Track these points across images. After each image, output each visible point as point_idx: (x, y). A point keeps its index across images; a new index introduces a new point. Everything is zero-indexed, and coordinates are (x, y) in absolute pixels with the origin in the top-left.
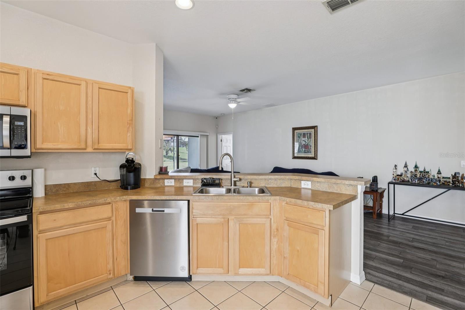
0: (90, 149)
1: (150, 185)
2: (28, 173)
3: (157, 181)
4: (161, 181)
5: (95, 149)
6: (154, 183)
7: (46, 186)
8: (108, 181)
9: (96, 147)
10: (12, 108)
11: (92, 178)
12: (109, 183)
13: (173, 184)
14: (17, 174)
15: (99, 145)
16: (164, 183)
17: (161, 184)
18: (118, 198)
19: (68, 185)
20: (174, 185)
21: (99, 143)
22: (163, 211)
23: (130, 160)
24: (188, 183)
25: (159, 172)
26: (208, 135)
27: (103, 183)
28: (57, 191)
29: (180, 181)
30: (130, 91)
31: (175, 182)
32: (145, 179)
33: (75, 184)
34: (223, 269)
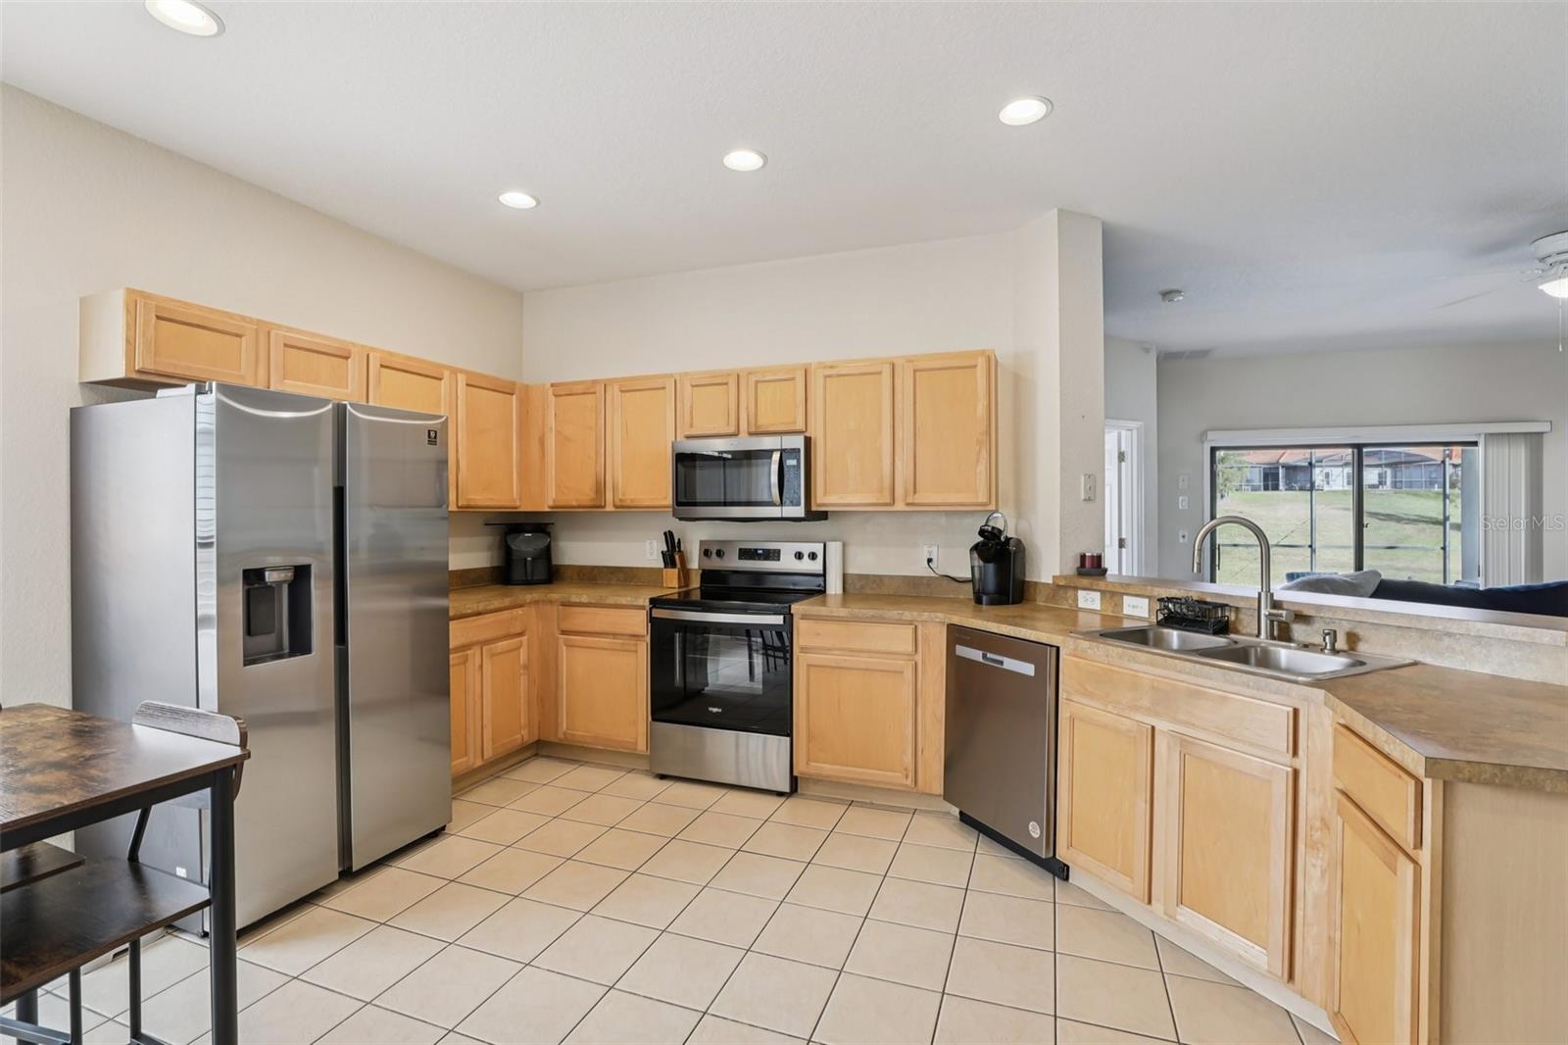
0: (900, 506)
1: (1045, 602)
2: (818, 548)
3: (1061, 592)
4: (1070, 593)
5: (908, 504)
6: (1054, 596)
7: (845, 576)
8: (954, 579)
9: (910, 500)
10: (785, 438)
11: (921, 570)
12: (957, 584)
13: (1097, 606)
14: (806, 548)
15: (917, 495)
16: (1076, 599)
17: (1070, 602)
18: (926, 614)
19: (880, 578)
20: (1099, 608)
21: (915, 492)
22: (1002, 663)
23: (987, 531)
24: (1134, 607)
25: (1078, 568)
26: (1541, 434)
27: (945, 582)
28: (862, 587)
29: (1116, 599)
30: (981, 362)
31: (1101, 599)
32: (1036, 583)
33: (891, 577)
34: (1133, 883)
